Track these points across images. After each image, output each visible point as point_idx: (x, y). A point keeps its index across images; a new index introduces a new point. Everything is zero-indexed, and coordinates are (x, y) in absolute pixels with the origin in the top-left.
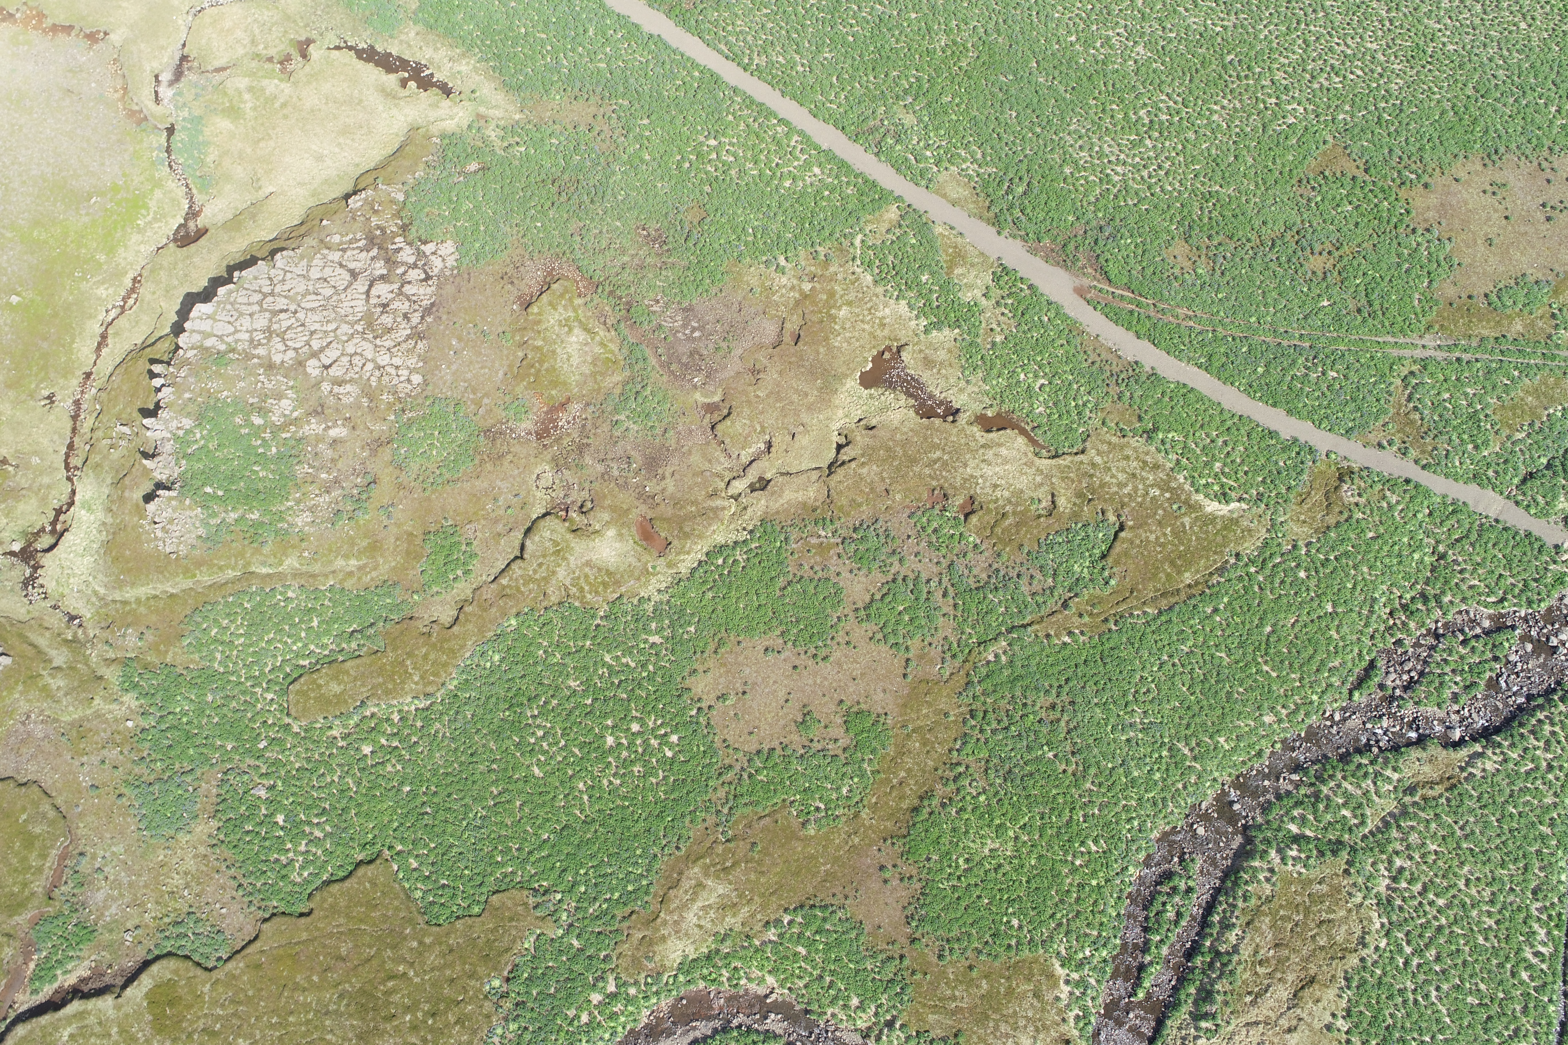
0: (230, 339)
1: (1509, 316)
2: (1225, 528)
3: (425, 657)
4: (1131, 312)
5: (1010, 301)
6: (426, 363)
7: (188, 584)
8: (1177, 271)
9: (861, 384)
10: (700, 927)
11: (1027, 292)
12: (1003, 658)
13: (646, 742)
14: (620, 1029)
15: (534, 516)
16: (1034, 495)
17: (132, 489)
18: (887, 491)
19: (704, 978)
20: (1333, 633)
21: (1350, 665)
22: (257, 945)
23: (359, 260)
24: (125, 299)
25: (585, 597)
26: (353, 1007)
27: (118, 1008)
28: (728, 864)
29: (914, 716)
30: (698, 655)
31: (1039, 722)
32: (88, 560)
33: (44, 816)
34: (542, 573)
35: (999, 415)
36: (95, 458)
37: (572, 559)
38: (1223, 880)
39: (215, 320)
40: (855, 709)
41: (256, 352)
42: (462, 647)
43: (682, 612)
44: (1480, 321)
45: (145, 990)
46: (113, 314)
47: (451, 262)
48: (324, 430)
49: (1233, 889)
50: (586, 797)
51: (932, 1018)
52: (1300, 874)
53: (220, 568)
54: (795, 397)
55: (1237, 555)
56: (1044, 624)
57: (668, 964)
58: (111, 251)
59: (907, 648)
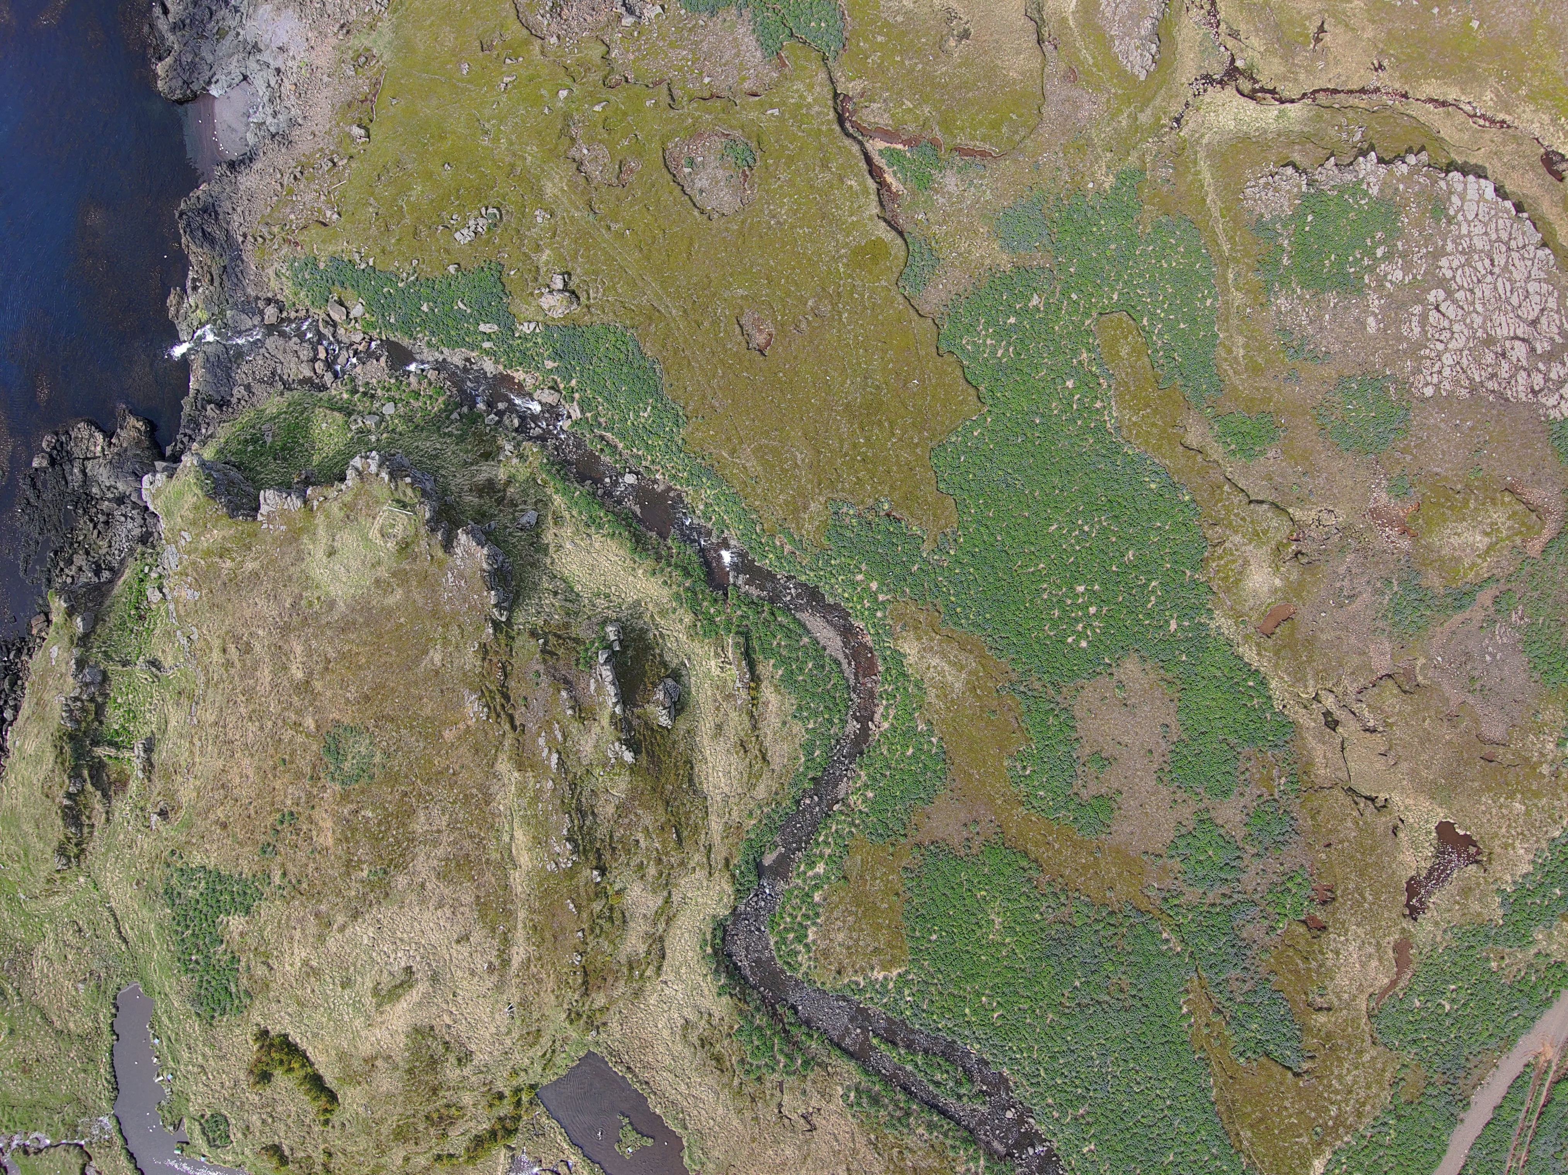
0: (1460, 218)
5: (1533, 977)
6: (1446, 398)
7: (1216, 212)
9: (1441, 823)
10: (929, 668)
12: (1165, 946)
13: (1080, 619)
14: (851, 605)
15: (1290, 510)
16: (1329, 990)
17: (1301, 150)
18: (1329, 845)
19: (888, 670)
22: (916, 317)
24: (1483, 116)
25: (1214, 561)
26: (870, 397)
27: (871, 218)
28: (978, 691)
29: (1109, 858)
30: (1161, 664)
31: (1107, 976)
32: (1232, 124)
33: (1016, 132)
34: (1236, 521)
35: (1411, 960)
36: (1327, 114)
37: (1251, 547)
39: (1478, 202)
40: (1115, 806)
41: (1449, 243)
42: (1164, 455)
43: (1201, 648)
45: (883, 236)
48: (1373, 313)
49: (961, 1136)
50: (1032, 569)
51: (859, 858)
53: (1232, 237)
54: (1425, 756)
56: (1199, 989)
57: (900, 641)
58: (1531, 98)
59: (1173, 857)
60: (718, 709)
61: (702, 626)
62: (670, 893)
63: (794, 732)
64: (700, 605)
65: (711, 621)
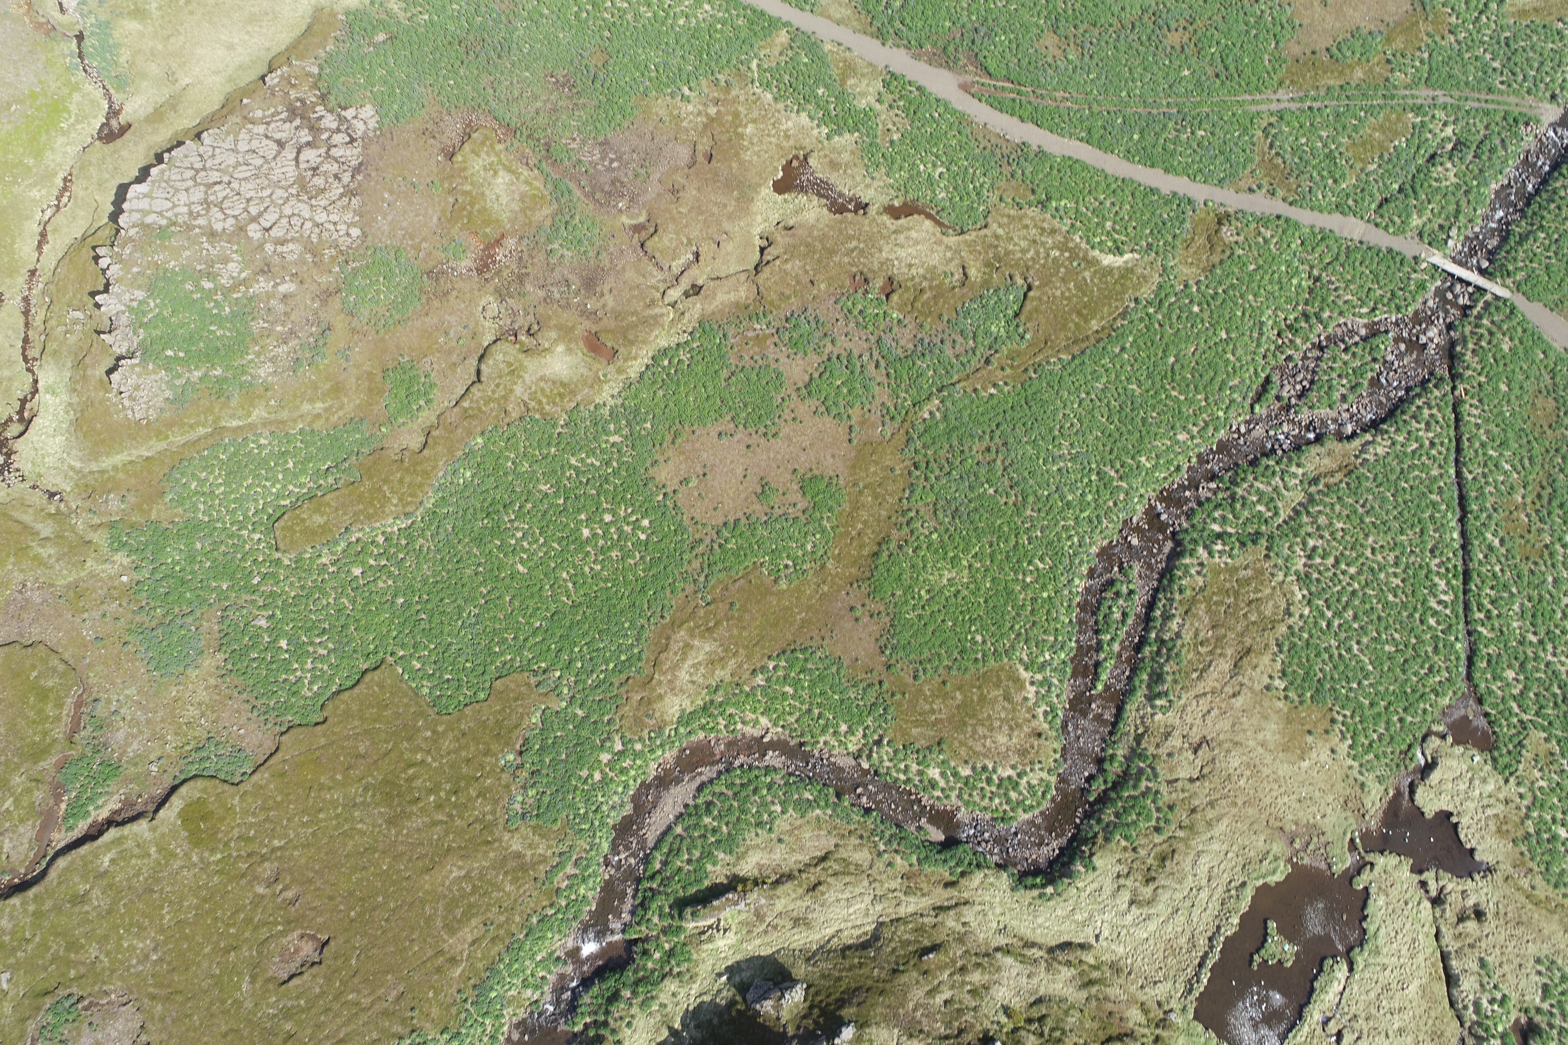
0: (169, 214)
1: (1349, 66)
2: (1122, 277)
3: (401, 481)
4: (1014, 100)
5: (901, 103)
6: (361, 217)
7: (162, 445)
8: (1050, 59)
9: (775, 191)
10: (693, 682)
11: (916, 93)
12: (938, 415)
13: (619, 530)
14: (631, 782)
15: (486, 344)
16: (947, 269)
17: (93, 367)
18: (812, 282)
19: (702, 728)
20: (1229, 356)
21: (1248, 382)
22: (279, 755)
23: (285, 130)
24: (58, 199)
25: (543, 409)
26: (378, 797)
27: (153, 829)
28: (711, 624)
29: (863, 474)
30: (657, 447)
31: (977, 464)
32: (59, 439)
33: (54, 670)
34: (501, 392)
35: (905, 204)
36: (52, 346)
37: (527, 376)
38: (1160, 581)
39: (152, 198)
40: (809, 475)
41: (197, 223)
42: (435, 467)
43: (636, 411)
44: (1325, 72)
45: (177, 810)
46: (49, 213)
47: (372, 124)
48: (274, 286)
49: (1169, 585)
50: (570, 585)
51: (915, 731)
52: (1226, 564)
53: (191, 426)
54: (715, 210)
55: (1136, 300)
56: (970, 380)
57: (667, 719)
58: (38, 154)
59: (849, 417)
60: (775, 927)
61: (678, 965)
62: (997, 949)
63: (788, 828)
64: (653, 971)
65: (671, 953)
